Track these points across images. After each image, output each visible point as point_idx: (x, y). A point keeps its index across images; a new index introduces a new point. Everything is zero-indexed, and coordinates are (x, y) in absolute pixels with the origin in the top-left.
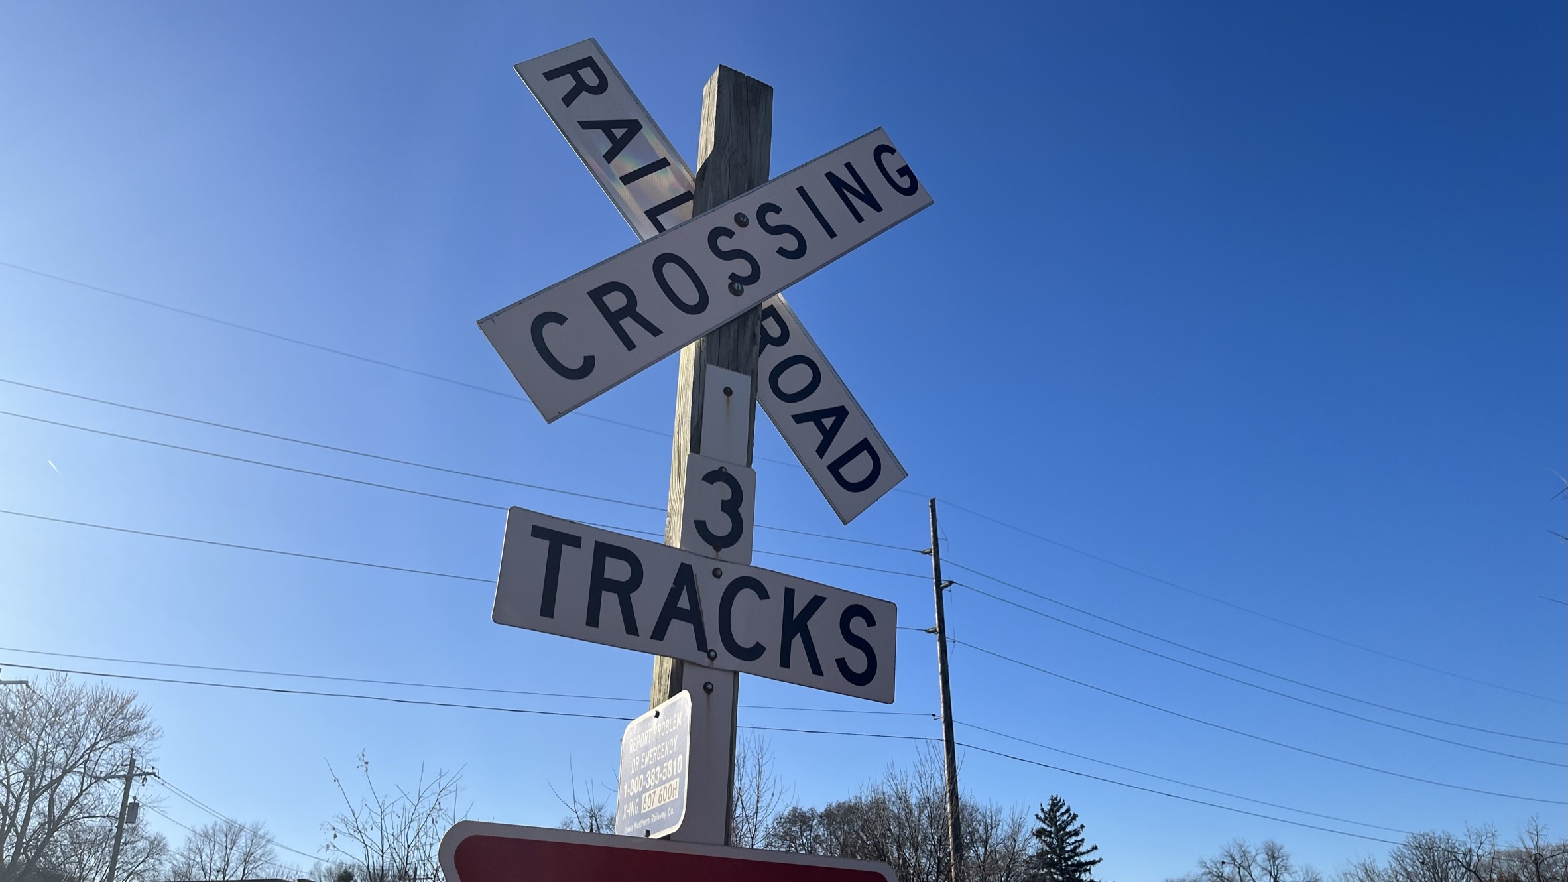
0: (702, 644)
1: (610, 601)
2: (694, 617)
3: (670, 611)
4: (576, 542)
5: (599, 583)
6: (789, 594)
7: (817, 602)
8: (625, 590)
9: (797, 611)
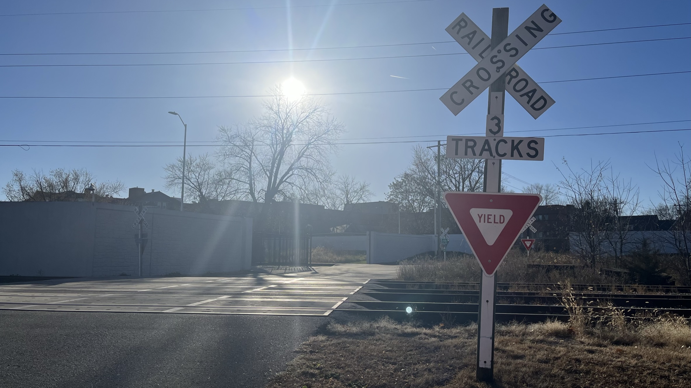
0: (491, 155)
1: (470, 150)
2: (489, 150)
3: (483, 149)
4: (461, 140)
5: (467, 147)
6: (513, 141)
7: (521, 141)
8: (472, 148)
9: (515, 144)
